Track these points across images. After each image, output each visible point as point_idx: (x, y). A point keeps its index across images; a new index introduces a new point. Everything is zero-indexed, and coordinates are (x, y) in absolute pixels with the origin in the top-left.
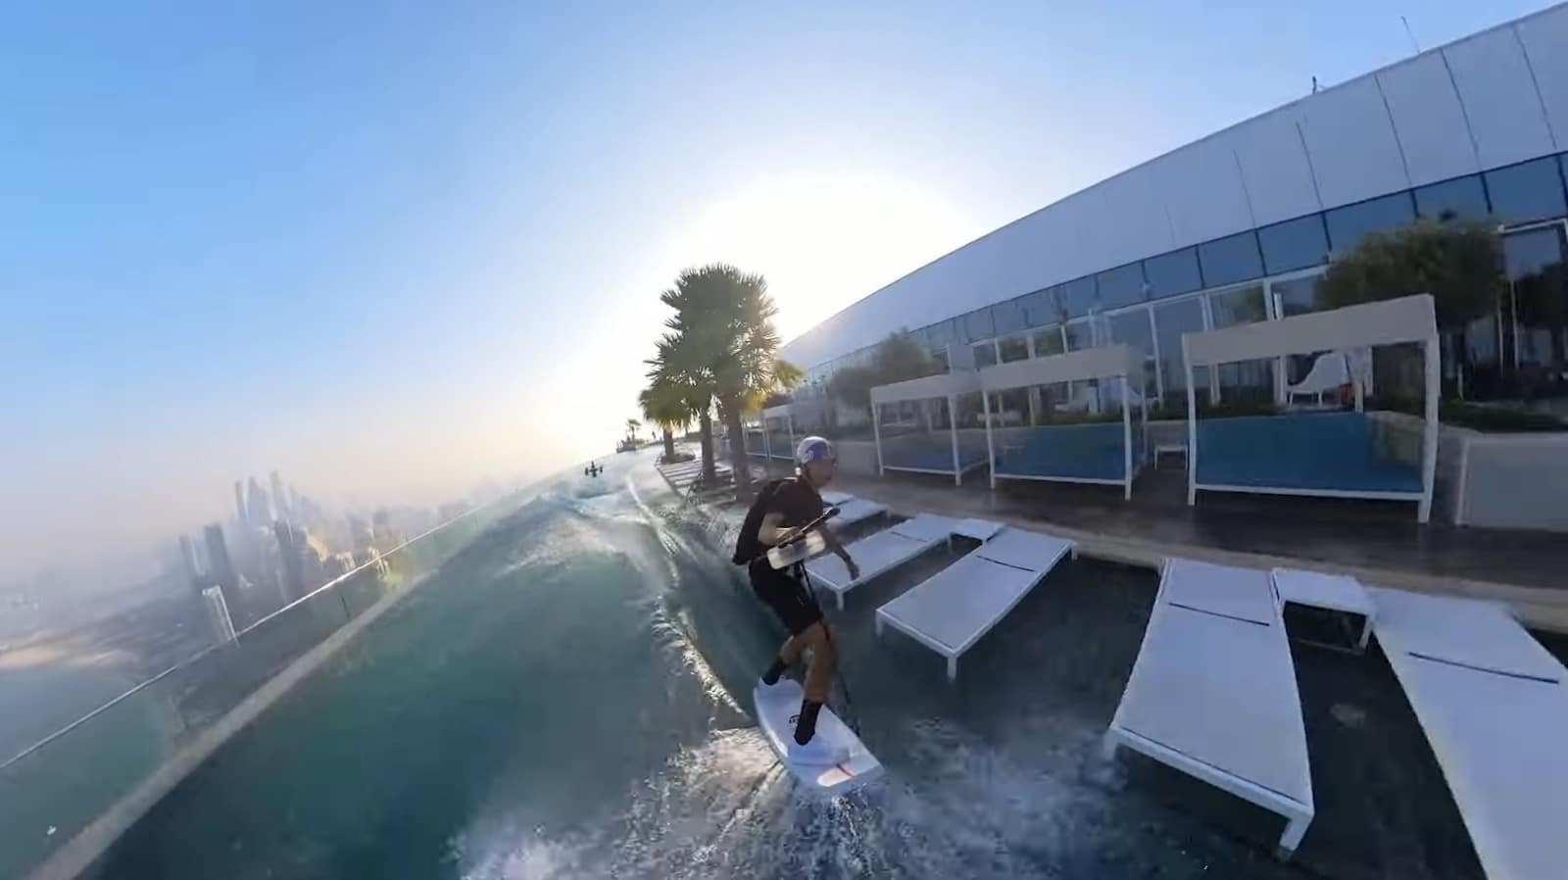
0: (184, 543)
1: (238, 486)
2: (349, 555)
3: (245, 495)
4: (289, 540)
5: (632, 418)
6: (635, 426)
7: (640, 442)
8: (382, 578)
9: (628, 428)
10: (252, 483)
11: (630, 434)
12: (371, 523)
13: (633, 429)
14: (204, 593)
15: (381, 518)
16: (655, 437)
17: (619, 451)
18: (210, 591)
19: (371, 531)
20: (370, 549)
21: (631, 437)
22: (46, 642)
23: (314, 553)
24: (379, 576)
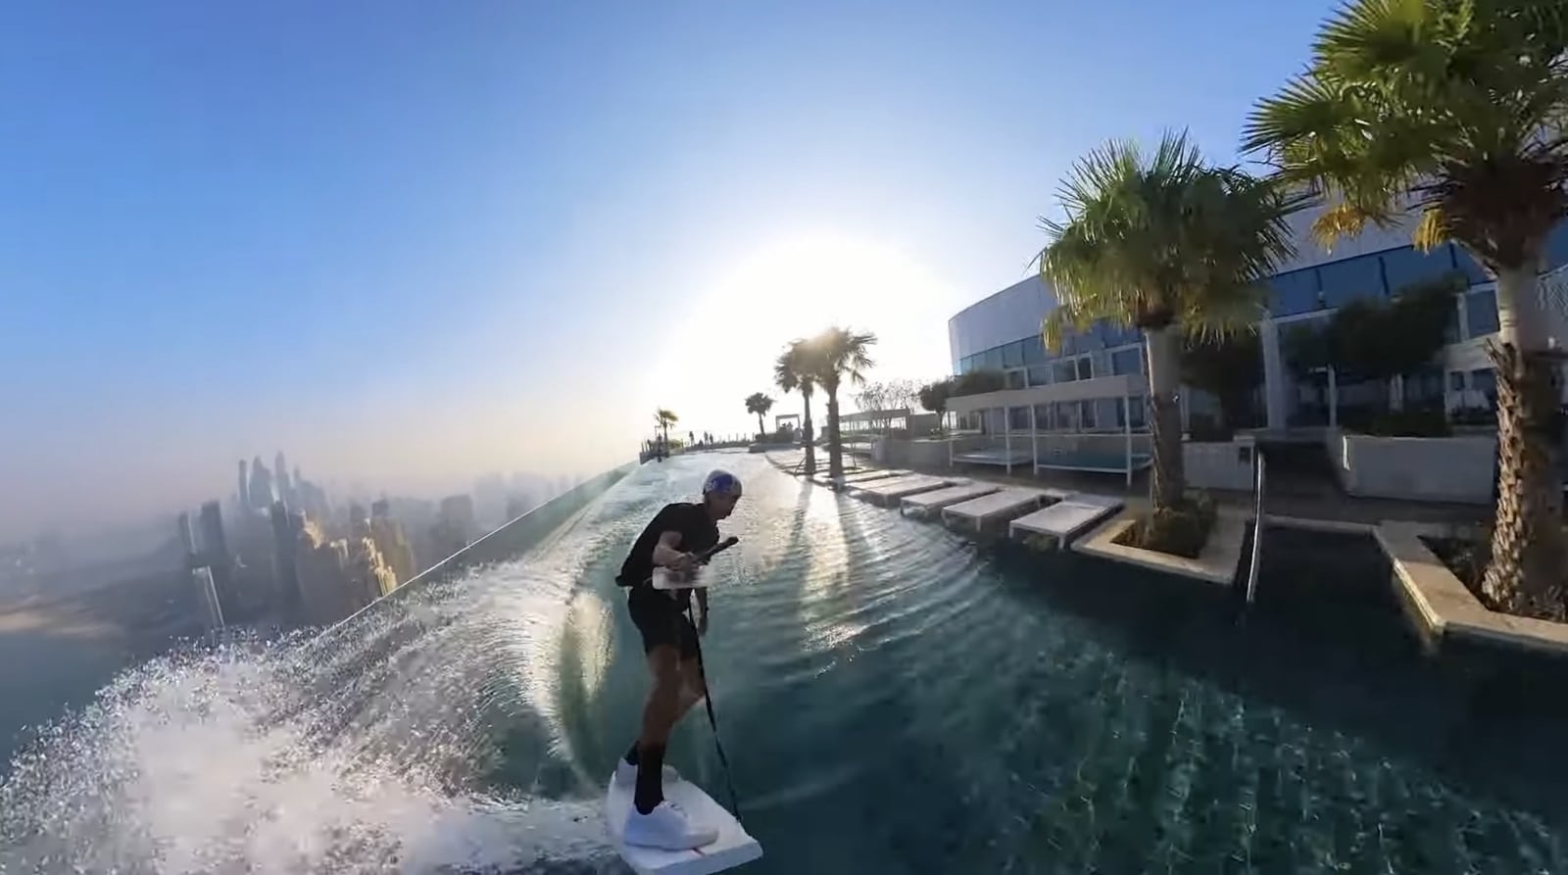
0: (183, 519)
1: (242, 464)
2: (344, 543)
3: (248, 476)
4: (286, 523)
5: (664, 409)
6: (668, 421)
7: (675, 445)
8: (373, 570)
9: (658, 424)
10: (257, 462)
11: (661, 431)
12: (370, 512)
13: (665, 425)
14: (194, 572)
15: (381, 507)
16: (692, 439)
17: (645, 457)
18: (200, 570)
19: (368, 521)
20: (365, 540)
21: (663, 436)
22: (36, 607)
23: (308, 540)
24: (371, 567)
